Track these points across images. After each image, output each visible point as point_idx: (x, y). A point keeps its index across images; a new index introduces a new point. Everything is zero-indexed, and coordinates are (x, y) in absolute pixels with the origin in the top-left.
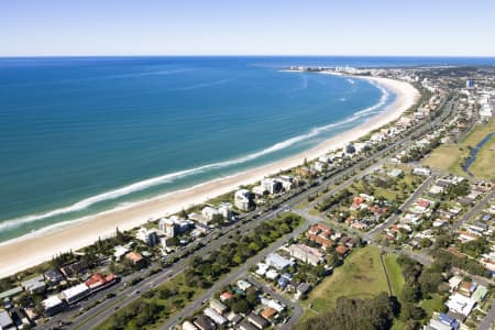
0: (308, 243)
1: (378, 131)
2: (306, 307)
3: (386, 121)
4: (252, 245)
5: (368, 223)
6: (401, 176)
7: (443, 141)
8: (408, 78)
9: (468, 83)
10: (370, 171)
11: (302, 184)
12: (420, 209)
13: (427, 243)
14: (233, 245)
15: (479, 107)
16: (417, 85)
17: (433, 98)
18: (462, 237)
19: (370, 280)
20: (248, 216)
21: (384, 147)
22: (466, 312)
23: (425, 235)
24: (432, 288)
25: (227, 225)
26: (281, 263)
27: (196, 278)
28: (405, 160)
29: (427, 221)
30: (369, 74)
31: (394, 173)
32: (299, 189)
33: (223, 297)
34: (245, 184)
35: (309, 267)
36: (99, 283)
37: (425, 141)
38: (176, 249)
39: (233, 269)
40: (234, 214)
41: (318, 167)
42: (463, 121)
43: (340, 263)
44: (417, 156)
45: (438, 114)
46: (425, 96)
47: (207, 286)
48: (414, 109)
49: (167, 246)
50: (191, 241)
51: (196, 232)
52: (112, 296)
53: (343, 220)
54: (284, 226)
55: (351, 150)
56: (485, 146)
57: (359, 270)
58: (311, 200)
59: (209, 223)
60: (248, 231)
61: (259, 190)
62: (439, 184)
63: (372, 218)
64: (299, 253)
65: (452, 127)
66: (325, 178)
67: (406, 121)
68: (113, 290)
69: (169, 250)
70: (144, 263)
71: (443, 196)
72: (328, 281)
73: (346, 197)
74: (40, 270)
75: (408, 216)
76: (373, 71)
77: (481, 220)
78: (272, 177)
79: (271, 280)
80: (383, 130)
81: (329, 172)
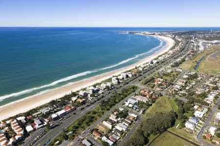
0: (141, 95)
1: (161, 56)
2: (144, 116)
3: (164, 52)
4: (122, 96)
5: (162, 88)
6: (172, 72)
7: (186, 59)
8: (170, 36)
9: (193, 37)
10: (160, 70)
11: (136, 75)
12: (181, 83)
13: (184, 95)
14: (115, 96)
15: (199, 46)
16: (174, 38)
17: (180, 43)
18: (197, 92)
19: (166, 107)
20: (118, 86)
21: (164, 62)
22: (201, 116)
23: (183, 92)
24: (188, 109)
25: (111, 89)
26: (133, 102)
27: (104, 107)
28: (172, 66)
29: (183, 88)
30: (154, 34)
31: (169, 71)
32: (135, 77)
33: (115, 113)
34: (115, 75)
35: (144, 103)
36: (69, 110)
37: (179, 59)
38: (94, 98)
39: (116, 104)
40: (113, 86)
41: (141, 69)
42: (193, 52)
43: (154, 102)
44: (177, 65)
45: (183, 49)
46: (177, 43)
47: (108, 110)
48: (173, 48)
49: (91, 97)
50: (99, 95)
51: (100, 92)
52: (75, 114)
53: (153, 87)
54: (132, 89)
55: (152, 63)
56: (202, 61)
57: (161, 104)
58: (140, 81)
59: (105, 89)
60: (119, 91)
61: (120, 77)
62: (186, 75)
63: (163, 87)
64: (139, 98)
65: (189, 54)
66: (144, 73)
67: (171, 52)
68: (75, 112)
69: (92, 98)
70: (84, 103)
71: (188, 79)
72: (151, 108)
73: (153, 80)
74: (45, 106)
75: (176, 86)
76: (156, 33)
77: (203, 87)
78: (124, 73)
79: (130, 108)
80: (163, 56)
81: (145, 71)
